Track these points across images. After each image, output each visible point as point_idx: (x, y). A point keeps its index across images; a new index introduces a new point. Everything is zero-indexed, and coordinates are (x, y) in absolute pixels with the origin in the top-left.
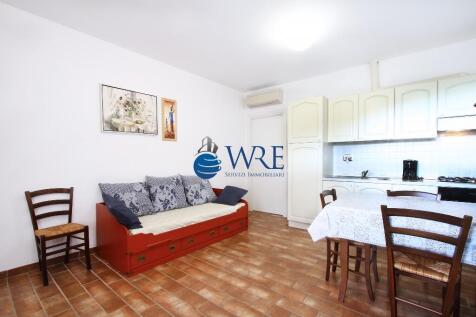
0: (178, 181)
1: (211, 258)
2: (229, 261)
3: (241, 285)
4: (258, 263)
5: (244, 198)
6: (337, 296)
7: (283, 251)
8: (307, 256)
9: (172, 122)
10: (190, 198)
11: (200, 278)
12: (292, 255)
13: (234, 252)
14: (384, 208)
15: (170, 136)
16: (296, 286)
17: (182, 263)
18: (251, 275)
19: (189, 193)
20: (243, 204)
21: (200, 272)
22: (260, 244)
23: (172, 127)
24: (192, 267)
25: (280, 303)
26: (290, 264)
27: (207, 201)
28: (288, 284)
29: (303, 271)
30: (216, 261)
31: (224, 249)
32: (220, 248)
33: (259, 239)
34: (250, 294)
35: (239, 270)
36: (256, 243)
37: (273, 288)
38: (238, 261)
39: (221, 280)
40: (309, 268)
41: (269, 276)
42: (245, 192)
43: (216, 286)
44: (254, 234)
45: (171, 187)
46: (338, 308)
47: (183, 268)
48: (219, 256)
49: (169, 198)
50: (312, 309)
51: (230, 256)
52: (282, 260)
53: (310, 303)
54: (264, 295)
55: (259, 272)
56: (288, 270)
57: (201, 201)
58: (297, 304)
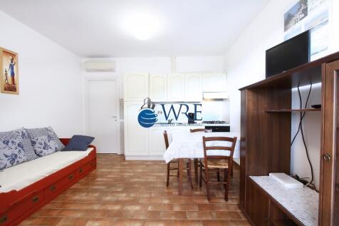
0: (23, 135)
1: (77, 197)
2: (97, 195)
3: (117, 208)
4: (120, 190)
5: (92, 144)
6: (177, 193)
7: (132, 177)
8: (149, 175)
9: (13, 74)
10: (38, 150)
11: (79, 215)
12: (139, 178)
13: (96, 187)
14: (204, 138)
15: (11, 88)
16: (153, 195)
17: (50, 210)
18: (120, 199)
19: (37, 145)
20: (92, 149)
21: (75, 211)
22: (112, 176)
23: (13, 79)
24: (63, 210)
25: (150, 208)
26: (141, 184)
27: (56, 151)
28: (148, 196)
29: (152, 185)
30: (85, 198)
31: (86, 187)
32: (81, 187)
33: (110, 173)
34: (128, 211)
35: (108, 198)
36: (109, 176)
37: (140, 202)
38: (104, 193)
39: (98, 211)
40: (154, 183)
41: (132, 195)
42: (92, 139)
43: (98, 216)
44: (103, 170)
45: (17, 141)
46: (181, 199)
47: (54, 214)
48: (85, 194)
49: (16, 152)
50: (168, 204)
51: (95, 191)
52: (135, 183)
53: (166, 202)
54: (137, 208)
55: (124, 195)
56: (142, 187)
57: (50, 151)
58: (160, 205)
